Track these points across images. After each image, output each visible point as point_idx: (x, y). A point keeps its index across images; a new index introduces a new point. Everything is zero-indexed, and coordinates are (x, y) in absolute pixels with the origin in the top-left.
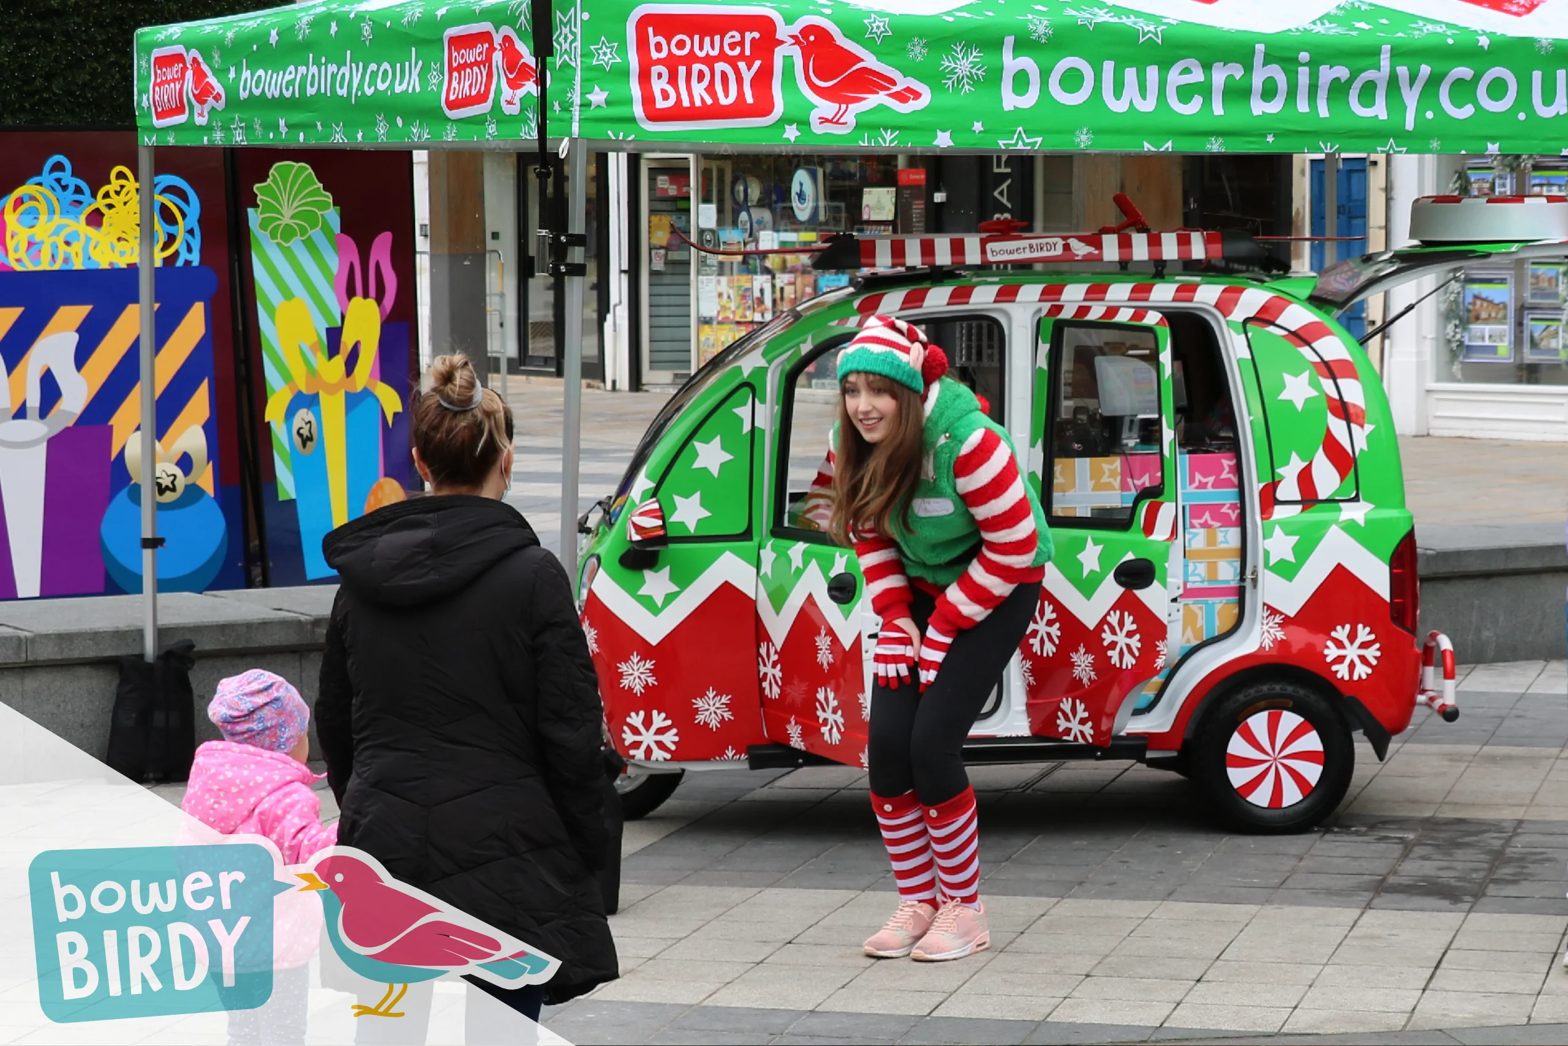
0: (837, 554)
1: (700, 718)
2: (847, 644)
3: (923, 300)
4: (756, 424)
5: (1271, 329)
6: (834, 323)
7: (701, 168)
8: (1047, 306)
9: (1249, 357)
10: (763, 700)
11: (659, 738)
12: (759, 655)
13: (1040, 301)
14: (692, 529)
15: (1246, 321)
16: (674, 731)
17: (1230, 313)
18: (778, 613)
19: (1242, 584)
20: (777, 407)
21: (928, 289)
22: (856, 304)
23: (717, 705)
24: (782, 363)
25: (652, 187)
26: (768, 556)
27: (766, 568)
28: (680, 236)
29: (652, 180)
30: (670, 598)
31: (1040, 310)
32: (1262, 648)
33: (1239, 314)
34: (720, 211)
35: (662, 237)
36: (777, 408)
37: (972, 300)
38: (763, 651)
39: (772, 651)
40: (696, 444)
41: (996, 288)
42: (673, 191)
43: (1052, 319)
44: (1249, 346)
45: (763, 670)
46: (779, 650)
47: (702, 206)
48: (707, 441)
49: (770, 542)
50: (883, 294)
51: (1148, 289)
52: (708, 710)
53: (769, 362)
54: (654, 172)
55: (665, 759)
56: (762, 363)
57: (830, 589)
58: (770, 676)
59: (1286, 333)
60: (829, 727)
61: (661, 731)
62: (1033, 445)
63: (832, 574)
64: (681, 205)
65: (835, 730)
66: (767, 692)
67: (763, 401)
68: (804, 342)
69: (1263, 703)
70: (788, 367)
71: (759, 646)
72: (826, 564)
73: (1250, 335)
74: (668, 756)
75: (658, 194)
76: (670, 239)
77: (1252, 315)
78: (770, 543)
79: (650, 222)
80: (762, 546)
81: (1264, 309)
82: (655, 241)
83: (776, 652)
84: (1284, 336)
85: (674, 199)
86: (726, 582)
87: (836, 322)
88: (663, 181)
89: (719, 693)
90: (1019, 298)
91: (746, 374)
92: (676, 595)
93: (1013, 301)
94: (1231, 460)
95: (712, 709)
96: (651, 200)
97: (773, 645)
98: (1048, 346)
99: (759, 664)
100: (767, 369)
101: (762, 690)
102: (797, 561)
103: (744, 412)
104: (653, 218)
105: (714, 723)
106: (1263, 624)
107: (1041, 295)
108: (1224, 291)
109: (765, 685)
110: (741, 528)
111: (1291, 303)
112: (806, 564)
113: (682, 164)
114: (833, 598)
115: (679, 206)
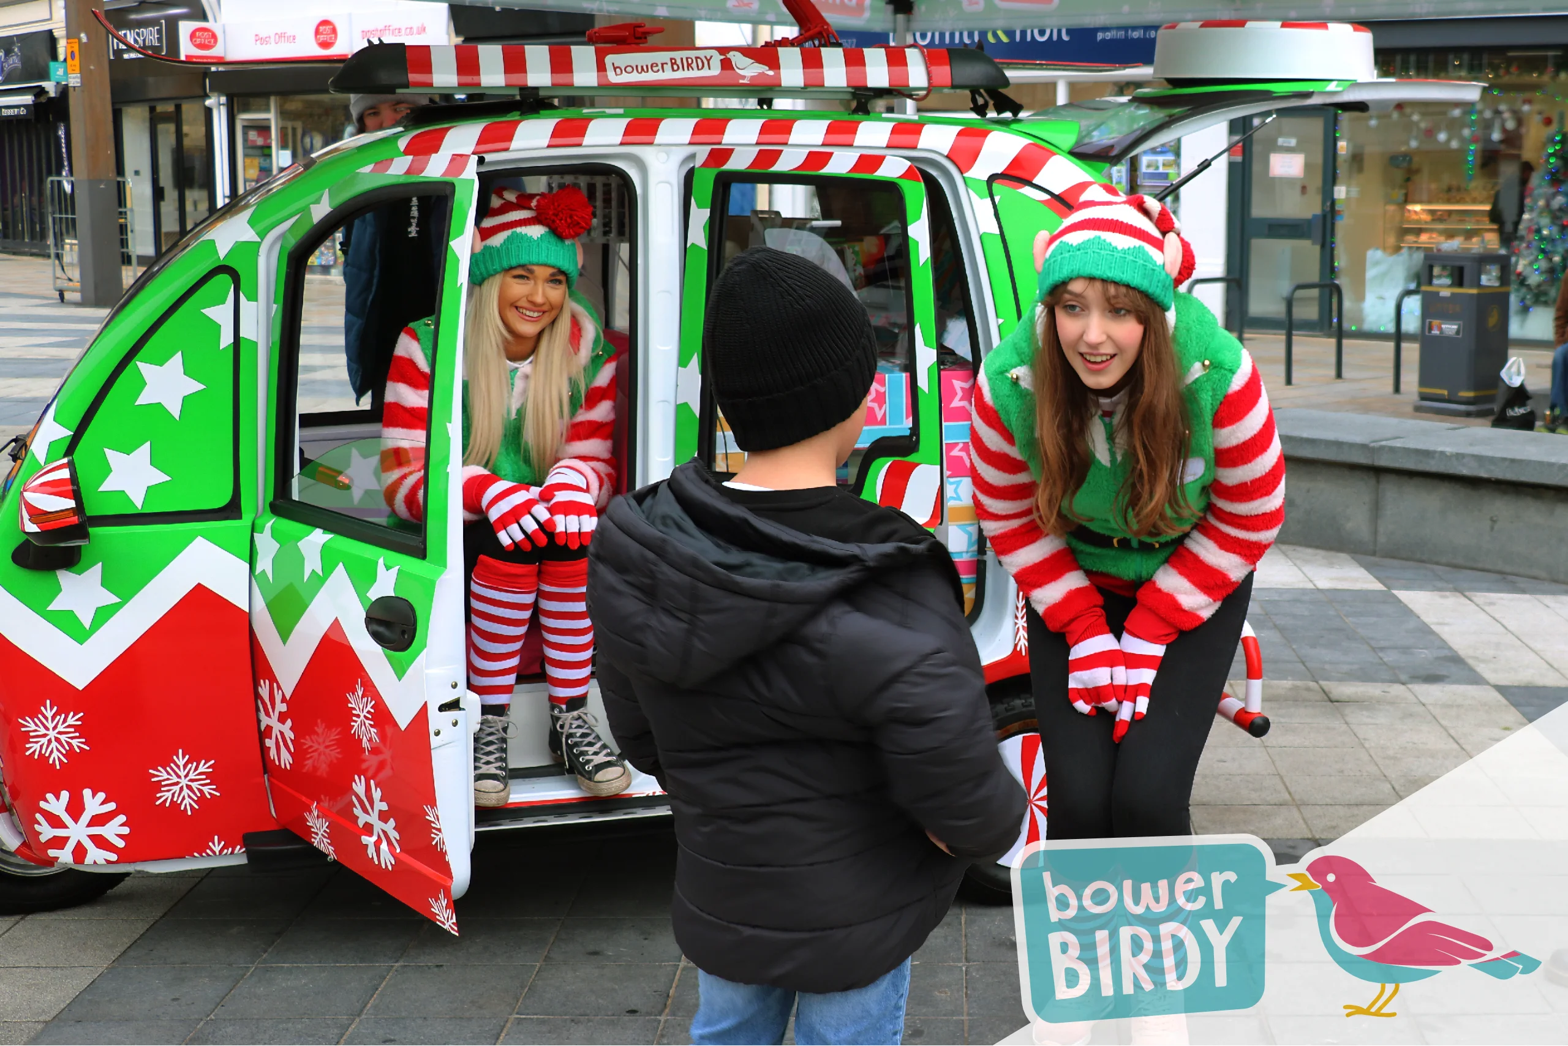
0: (381, 561)
1: (165, 796)
2: (403, 720)
3: (510, 138)
4: (243, 334)
5: (1027, 190)
6: (367, 169)
7: (280, 126)
8: (703, 152)
9: (997, 232)
10: (267, 765)
11: (96, 830)
12: (257, 696)
13: (690, 143)
14: (138, 502)
15: (993, 178)
16: (122, 818)
17: (969, 166)
18: (284, 644)
19: (980, 558)
20: (275, 306)
21: (517, 123)
22: (402, 144)
23: (192, 776)
24: (282, 236)
25: (245, 140)
26: (266, 545)
27: (264, 564)
28: (266, 171)
29: (245, 134)
30: (103, 615)
31: (692, 157)
32: (1016, 653)
33: (981, 171)
34: (294, 156)
35: (253, 173)
36: (276, 308)
37: (587, 140)
38: (264, 691)
39: (278, 697)
40: (142, 366)
41: (624, 122)
42: (260, 142)
43: (711, 174)
44: (997, 215)
45: (265, 721)
46: (288, 697)
47: (282, 152)
48: (160, 361)
49: (270, 522)
50: (448, 129)
51: (852, 129)
52: (177, 784)
53: (262, 235)
54: (246, 128)
55: (108, 862)
56: (250, 235)
57: (370, 620)
58: (275, 732)
59: (1047, 197)
60: (374, 838)
61: (99, 820)
62: (682, 362)
63: (374, 594)
64: (266, 151)
65: (384, 846)
66: (273, 753)
67: (252, 297)
68: (317, 201)
69: (1016, 726)
70: (292, 242)
71: (256, 685)
72: (362, 578)
73: (997, 199)
74: (113, 857)
75: (250, 144)
76: (259, 176)
77: (999, 172)
78: (269, 524)
79: (244, 162)
80: (257, 528)
81: (1016, 162)
82: (248, 176)
83: (284, 700)
84: (1044, 202)
85: (262, 148)
86: (199, 587)
87: (370, 167)
88: (253, 135)
89: (194, 758)
90: (659, 138)
91: (222, 253)
92: (115, 608)
93: (651, 143)
94: (966, 381)
95: (184, 782)
96: (245, 147)
97: (279, 687)
98: (707, 212)
99: (258, 710)
100: (260, 244)
101: (264, 750)
102: (312, 563)
103: (222, 314)
104: (246, 160)
105: (188, 803)
106: (1016, 617)
107: (694, 133)
108: (960, 134)
109: (270, 743)
110: (221, 499)
111: (1054, 154)
112: (328, 569)
113: (264, 124)
114: (377, 637)
115: (265, 151)
